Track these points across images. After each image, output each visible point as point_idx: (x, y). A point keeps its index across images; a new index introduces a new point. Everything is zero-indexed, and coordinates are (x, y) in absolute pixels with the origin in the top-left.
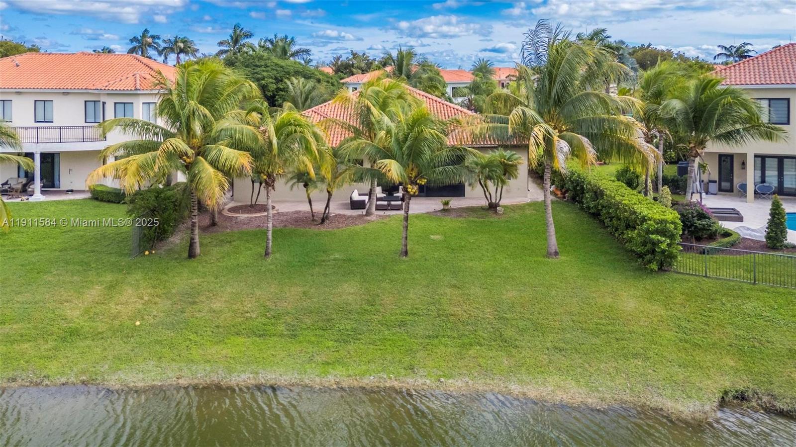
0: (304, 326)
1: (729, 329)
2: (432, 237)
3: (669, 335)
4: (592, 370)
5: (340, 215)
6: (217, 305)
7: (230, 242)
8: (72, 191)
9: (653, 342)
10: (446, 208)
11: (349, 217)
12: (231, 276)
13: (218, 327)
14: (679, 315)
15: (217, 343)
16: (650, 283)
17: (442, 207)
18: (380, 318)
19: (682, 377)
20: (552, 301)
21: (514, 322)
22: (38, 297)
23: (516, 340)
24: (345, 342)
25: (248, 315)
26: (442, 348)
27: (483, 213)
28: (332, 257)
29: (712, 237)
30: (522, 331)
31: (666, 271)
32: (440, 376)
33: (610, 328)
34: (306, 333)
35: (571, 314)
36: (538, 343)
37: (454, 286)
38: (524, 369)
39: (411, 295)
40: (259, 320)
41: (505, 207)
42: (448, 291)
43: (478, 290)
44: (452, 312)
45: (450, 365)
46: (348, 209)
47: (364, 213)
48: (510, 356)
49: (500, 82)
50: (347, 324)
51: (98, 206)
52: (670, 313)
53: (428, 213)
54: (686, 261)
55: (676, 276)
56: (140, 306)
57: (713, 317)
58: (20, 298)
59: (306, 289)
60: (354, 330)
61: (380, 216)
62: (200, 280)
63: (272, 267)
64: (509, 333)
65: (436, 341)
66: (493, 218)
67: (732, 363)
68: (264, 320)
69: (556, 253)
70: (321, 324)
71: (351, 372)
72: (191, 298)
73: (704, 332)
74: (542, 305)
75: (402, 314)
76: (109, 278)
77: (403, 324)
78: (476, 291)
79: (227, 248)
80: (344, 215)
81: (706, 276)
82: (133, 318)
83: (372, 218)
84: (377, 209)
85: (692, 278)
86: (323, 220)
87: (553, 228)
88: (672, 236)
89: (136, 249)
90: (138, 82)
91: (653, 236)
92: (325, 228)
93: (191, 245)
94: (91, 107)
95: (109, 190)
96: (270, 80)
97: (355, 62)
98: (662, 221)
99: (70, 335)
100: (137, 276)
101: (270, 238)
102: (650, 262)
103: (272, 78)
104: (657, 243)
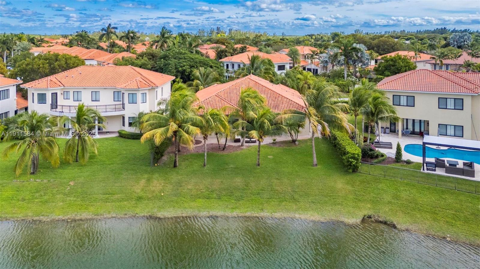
0: (223, 195)
1: (372, 194)
2: (269, 157)
3: (351, 197)
4: (323, 210)
5: (230, 146)
6: (189, 187)
7: (188, 159)
8: (108, 132)
9: (345, 199)
10: (274, 142)
11: (234, 146)
12: (192, 175)
13: (192, 195)
14: (356, 189)
15: (193, 201)
16: (348, 177)
17: (272, 141)
18: (250, 192)
19: (352, 211)
20: (313, 184)
21: (298, 193)
22: (123, 185)
23: (299, 199)
24: (239, 200)
25: (202, 191)
26: (273, 202)
27: (290, 144)
28: (230, 167)
29: (377, 157)
30: (301, 196)
31: (356, 172)
32: (272, 212)
33: (331, 194)
34: (224, 197)
35: (319, 189)
36: (306, 200)
37: (277, 179)
38: (300, 209)
39: (261, 183)
40: (206, 192)
41: (299, 141)
42: (275, 181)
43: (286, 180)
44: (276, 189)
45: (276, 208)
46: (232, 142)
47: (240, 145)
48: (296, 205)
49: (303, 55)
50: (238, 194)
51: (125, 141)
52: (353, 189)
53: (267, 144)
54: (364, 168)
55: (360, 174)
56: (161, 188)
57: (368, 190)
58: (116, 185)
59: (222, 180)
60: (241, 196)
61: (247, 146)
62: (181, 177)
63: (207, 171)
64: (296, 196)
65: (271, 200)
66: (294, 147)
67: (369, 206)
68: (208, 192)
69: (316, 165)
70: (229, 194)
71: (241, 211)
72: (179, 184)
73: (363, 195)
74: (309, 186)
75: (258, 190)
76: (146, 176)
77: (258, 194)
78: (285, 180)
79: (187, 162)
80: (232, 146)
81: (369, 174)
82: (160, 192)
83: (244, 147)
84: (246, 143)
85: (364, 175)
86: (224, 149)
87: (315, 155)
88: (357, 159)
89: (152, 163)
90: (139, 84)
91: (350, 160)
92: (225, 153)
93: (175, 162)
94: (116, 94)
95: (128, 134)
96: (188, 67)
97: (227, 49)
98: (354, 154)
99: (140, 199)
100: (156, 175)
101: (206, 159)
102: (350, 169)
103: (188, 65)
104: (351, 162)
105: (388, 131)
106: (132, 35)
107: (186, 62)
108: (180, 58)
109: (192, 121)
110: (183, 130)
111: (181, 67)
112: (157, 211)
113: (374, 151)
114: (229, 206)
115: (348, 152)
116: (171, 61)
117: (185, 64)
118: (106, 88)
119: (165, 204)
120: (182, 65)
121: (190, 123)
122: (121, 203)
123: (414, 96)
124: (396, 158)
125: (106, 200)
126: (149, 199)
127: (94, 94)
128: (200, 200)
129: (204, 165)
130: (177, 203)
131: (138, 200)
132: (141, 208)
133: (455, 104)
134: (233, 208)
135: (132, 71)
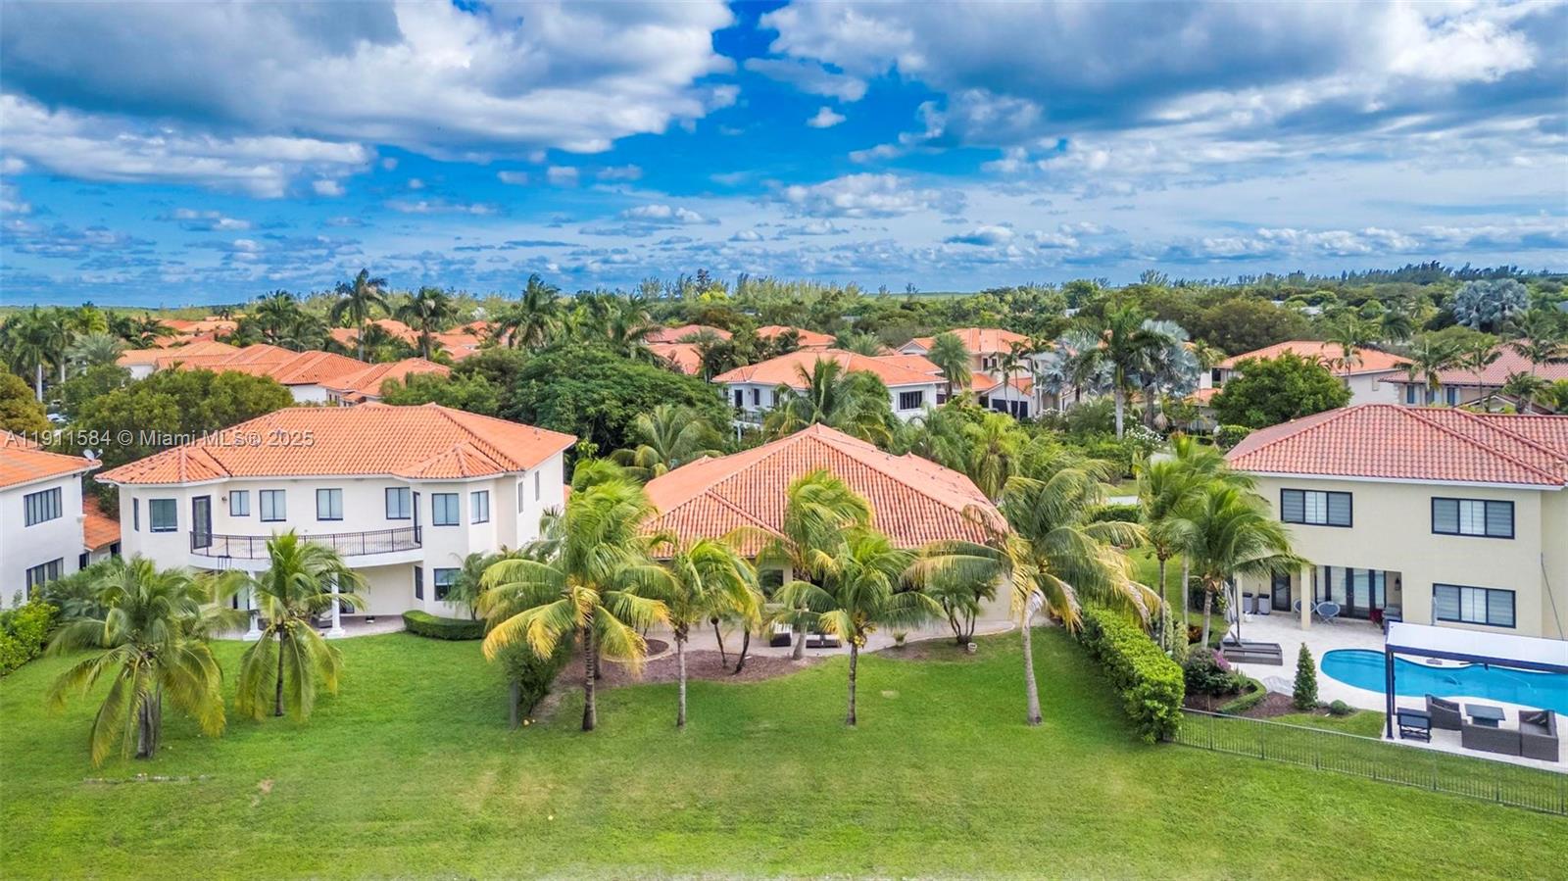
0: (743, 819)
1: (1222, 816)
2: (884, 693)
3: (1155, 823)
4: (1066, 865)
5: (758, 657)
6: (635, 794)
7: (626, 704)
8: (373, 618)
9: (1137, 833)
10: (900, 644)
11: (773, 661)
12: (643, 755)
13: (643, 821)
14: (1170, 799)
15: (648, 839)
16: (1144, 759)
17: (893, 642)
18: (830, 808)
19: (1160, 871)
20: (1029, 784)
21: (984, 811)
22: (426, 787)
23: (985, 832)
24: (793, 837)
25: (674, 805)
26: (903, 842)
27: (950, 651)
28: (761, 726)
29: (1233, 692)
30: (993, 821)
31: (1167, 742)
32: (902, 875)
33: (1091, 816)
34: (745, 827)
35: (1049, 799)
36: (1009, 835)
37: (914, 766)
38: (993, 865)
39: (864, 779)
40: (688, 811)
41: (980, 640)
42: (908, 772)
43: (943, 770)
44: (913, 800)
45: (913, 862)
46: (766, 646)
47: (791, 654)
48: (978, 850)
49: (979, 356)
50: (790, 815)
51: (424, 647)
52: (1161, 797)
53: (875, 652)
54: (1193, 727)
55: (1181, 749)
56: (547, 797)
57: (1207, 801)
58: (405, 788)
59: (737, 771)
60: (802, 822)
61: (813, 658)
62: (608, 761)
63: (689, 742)
64: (978, 823)
65: (895, 835)
66: (962, 661)
67: (1215, 855)
68: (695, 811)
69: (1038, 719)
70: (762, 816)
71: (803, 872)
72: (602, 784)
73: (1194, 819)
74: (1017, 789)
75: (854, 802)
76: (497, 759)
77: (856, 814)
78: (941, 772)
79: (623, 714)
80: (764, 658)
81: (1211, 749)
82: (543, 812)
83: (802, 663)
84: (808, 647)
85: (1196, 750)
86: (739, 669)
87: (1033, 689)
88: (1171, 702)
89: (513, 719)
90: (464, 463)
91: (1148, 703)
92: (743, 681)
93: (587, 715)
94: (394, 496)
95: (435, 622)
96: (614, 402)
97: (736, 343)
98: (1160, 684)
99: (480, 832)
100: (528, 757)
101: (684, 702)
102: (1147, 732)
103: (615, 398)
104: (1154, 711)
105: (1265, 605)
106: (432, 303)
107: (607, 387)
108: (589, 376)
109: (638, 581)
110: (611, 611)
111: (594, 403)
112: (537, 870)
113: (1224, 672)
114: (763, 857)
115: (1141, 676)
116: (561, 384)
117: (605, 393)
118: (362, 479)
119: (559, 849)
120: (595, 396)
121: (634, 586)
122: (424, 846)
123: (1351, 494)
124: (1296, 695)
125: (376, 840)
126: (507, 833)
127: (324, 496)
128: (671, 836)
129: (680, 723)
130: (598, 844)
131: (474, 837)
132: (485, 862)
133: (1486, 518)
134: (777, 862)
135: (443, 421)
